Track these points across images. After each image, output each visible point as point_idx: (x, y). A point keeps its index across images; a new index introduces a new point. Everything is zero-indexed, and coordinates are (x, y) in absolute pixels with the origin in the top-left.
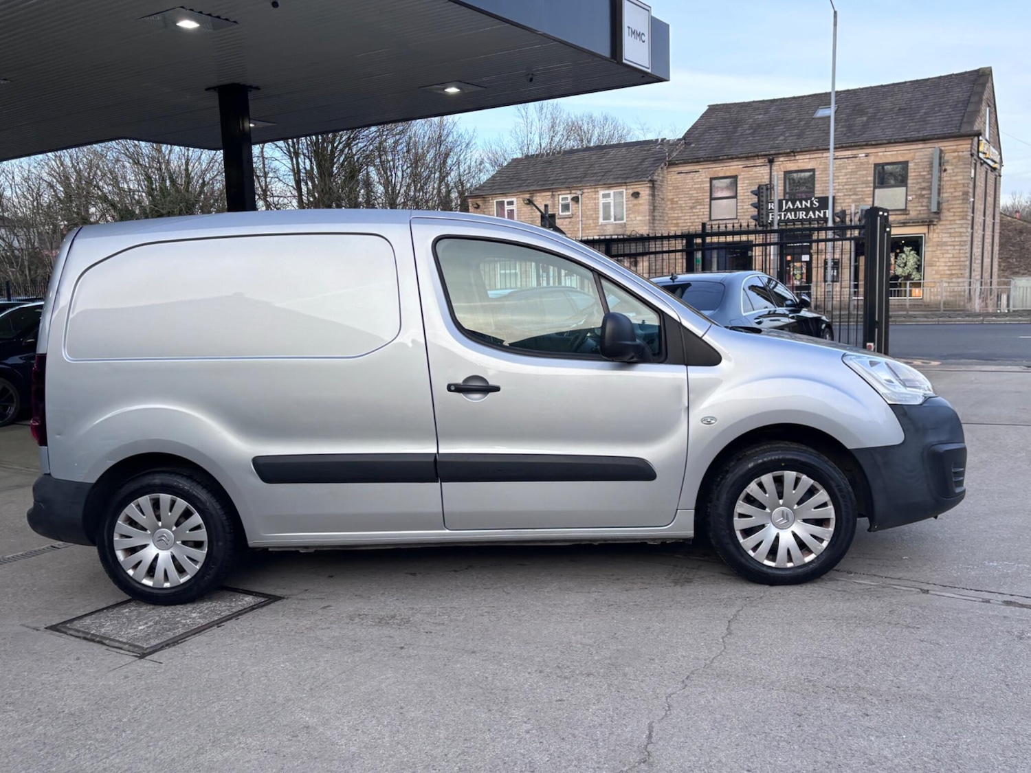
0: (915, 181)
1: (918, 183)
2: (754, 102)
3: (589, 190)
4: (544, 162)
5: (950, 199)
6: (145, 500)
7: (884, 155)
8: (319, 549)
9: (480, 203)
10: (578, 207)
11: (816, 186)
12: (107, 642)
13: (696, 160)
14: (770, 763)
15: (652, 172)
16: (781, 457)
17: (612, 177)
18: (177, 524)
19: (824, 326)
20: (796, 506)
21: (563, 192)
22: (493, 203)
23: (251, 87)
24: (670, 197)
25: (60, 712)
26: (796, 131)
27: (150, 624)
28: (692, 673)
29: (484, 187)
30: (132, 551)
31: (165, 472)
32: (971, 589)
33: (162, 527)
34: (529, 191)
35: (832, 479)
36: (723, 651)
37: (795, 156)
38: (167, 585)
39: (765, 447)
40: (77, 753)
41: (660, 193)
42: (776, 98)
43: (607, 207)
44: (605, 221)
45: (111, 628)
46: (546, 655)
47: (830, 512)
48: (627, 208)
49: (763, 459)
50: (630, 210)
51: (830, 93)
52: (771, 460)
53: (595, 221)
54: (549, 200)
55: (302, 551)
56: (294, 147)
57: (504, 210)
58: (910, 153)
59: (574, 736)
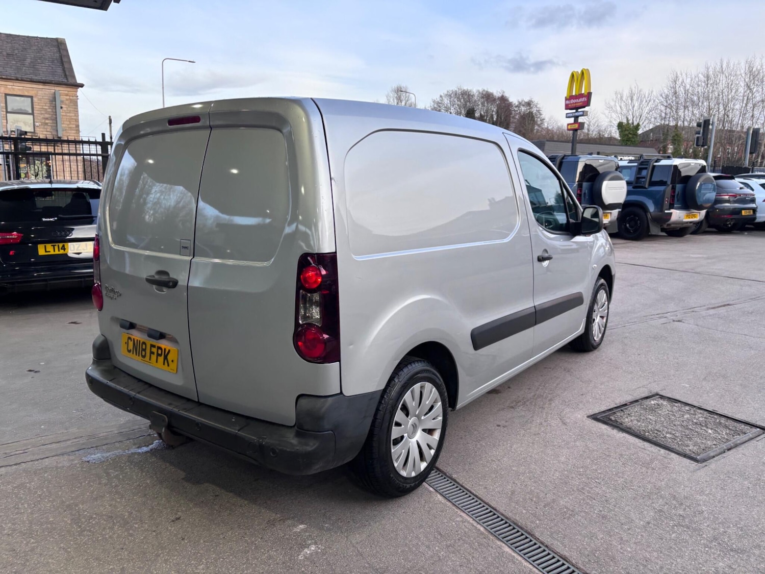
0: (39, 112)
1: (42, 114)
5: (67, 128)
7: (12, 88)
58: (33, 90)
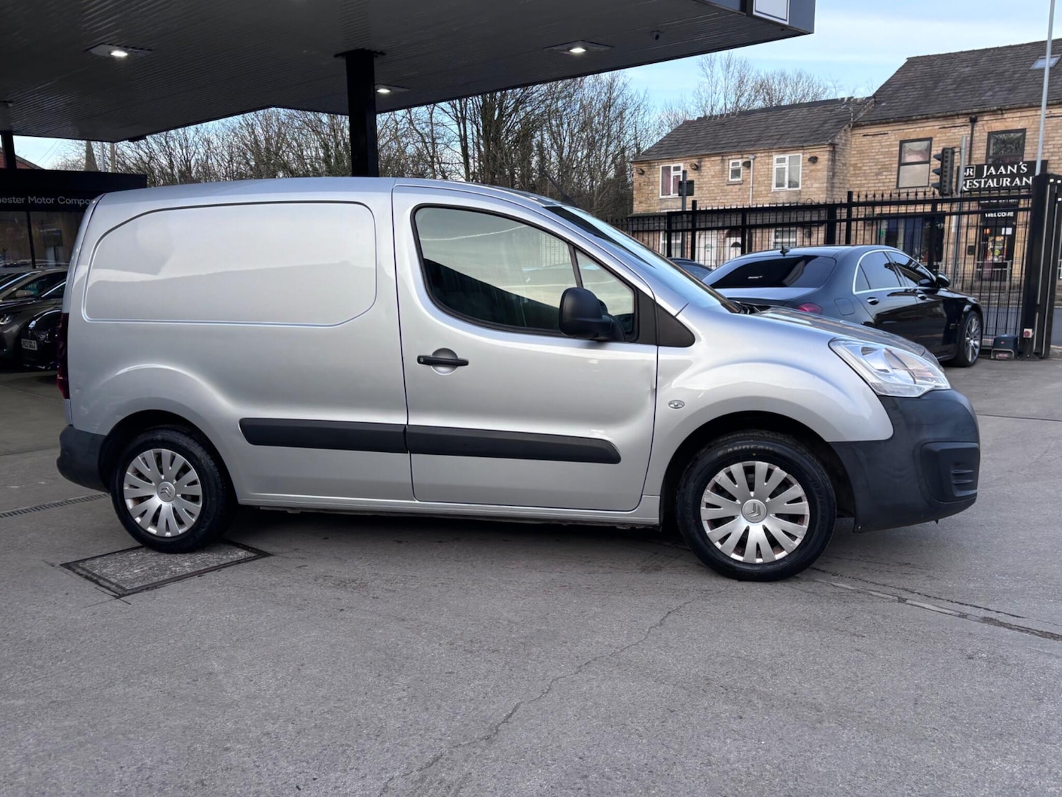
2: (962, 52)
3: (763, 155)
4: (717, 124)
6: (150, 454)
8: (304, 511)
9: (645, 168)
10: (750, 172)
11: (1026, 148)
12: (101, 581)
13: (884, 121)
14: (607, 753)
15: (833, 135)
16: (752, 446)
17: (788, 140)
18: (178, 478)
19: (967, 308)
20: (769, 499)
21: (733, 157)
22: (659, 168)
23: (375, 52)
24: (853, 162)
25: (22, 639)
26: (1008, 85)
27: (145, 568)
28: (595, 659)
29: (651, 151)
30: (140, 500)
31: (167, 429)
32: (956, 602)
33: (165, 480)
34: (697, 156)
35: (808, 474)
36: (641, 641)
37: (1002, 114)
38: (168, 534)
39: (738, 435)
40: (12, 675)
41: (841, 158)
42: (988, 47)
43: (780, 172)
44: (778, 188)
45: (112, 569)
46: (469, 628)
47: (804, 508)
48: (802, 173)
49: (733, 447)
50: (806, 176)
51: (1044, 43)
52: (742, 450)
53: (767, 188)
54: (718, 165)
55: (289, 512)
56: (461, 112)
57: (670, 176)
59: (439, 707)
